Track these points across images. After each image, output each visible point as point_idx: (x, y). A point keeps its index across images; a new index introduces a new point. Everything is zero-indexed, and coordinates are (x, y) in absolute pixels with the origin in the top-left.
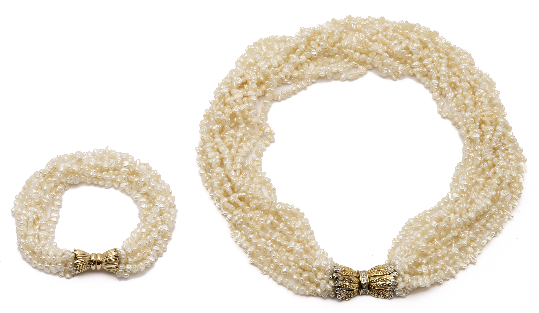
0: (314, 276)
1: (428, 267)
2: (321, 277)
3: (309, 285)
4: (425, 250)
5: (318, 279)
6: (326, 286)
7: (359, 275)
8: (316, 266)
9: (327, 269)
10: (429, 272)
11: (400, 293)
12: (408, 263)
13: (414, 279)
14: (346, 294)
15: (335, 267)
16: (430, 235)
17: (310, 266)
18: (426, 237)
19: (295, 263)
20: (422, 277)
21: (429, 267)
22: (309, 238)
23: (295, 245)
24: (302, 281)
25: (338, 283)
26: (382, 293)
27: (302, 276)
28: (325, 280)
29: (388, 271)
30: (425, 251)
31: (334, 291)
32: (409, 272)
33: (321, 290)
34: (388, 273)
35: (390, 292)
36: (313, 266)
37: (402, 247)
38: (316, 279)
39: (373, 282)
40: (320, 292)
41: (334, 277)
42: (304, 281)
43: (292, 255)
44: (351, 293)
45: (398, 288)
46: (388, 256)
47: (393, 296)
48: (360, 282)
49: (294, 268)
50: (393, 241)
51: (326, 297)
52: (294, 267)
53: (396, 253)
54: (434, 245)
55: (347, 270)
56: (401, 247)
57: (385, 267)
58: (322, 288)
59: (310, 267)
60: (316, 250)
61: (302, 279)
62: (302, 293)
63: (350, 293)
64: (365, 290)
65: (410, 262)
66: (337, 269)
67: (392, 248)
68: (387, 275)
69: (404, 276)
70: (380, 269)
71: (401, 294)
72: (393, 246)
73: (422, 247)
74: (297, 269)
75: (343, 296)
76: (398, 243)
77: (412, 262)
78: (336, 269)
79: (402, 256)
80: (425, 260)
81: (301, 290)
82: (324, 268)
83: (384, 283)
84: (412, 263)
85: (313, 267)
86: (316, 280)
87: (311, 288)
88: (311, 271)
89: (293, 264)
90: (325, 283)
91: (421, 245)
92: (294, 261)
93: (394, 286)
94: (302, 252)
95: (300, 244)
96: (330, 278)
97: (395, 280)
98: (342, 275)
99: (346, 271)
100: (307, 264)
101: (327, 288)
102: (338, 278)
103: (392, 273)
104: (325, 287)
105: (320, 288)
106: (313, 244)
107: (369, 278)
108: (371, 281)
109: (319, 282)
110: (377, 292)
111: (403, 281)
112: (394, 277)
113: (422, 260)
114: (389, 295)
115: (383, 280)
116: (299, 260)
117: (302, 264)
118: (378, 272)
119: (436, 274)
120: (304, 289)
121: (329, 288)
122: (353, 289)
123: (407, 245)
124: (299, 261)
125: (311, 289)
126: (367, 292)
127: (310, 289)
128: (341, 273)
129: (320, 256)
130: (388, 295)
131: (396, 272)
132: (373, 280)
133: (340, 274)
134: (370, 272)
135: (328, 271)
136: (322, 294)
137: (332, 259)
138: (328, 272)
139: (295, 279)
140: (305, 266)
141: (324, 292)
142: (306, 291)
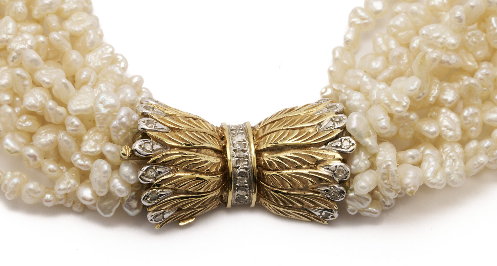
0: (73, 144)
1: (459, 114)
2: (94, 150)
3: (55, 174)
4: (453, 57)
5: (85, 155)
6: (109, 182)
7: (226, 143)
8: (78, 113)
9: (115, 123)
10: (464, 131)
11: (362, 207)
12: (388, 106)
13: (410, 160)
14: (179, 210)
15: (144, 115)
16: (472, 7)
17: (61, 109)
18: (458, 14)
19: (15, 95)
20: (437, 151)
21: (465, 118)
22: (65, 7)
23: (18, 32)
24: (31, 160)
25: (149, 173)
26: (300, 205)
27: (34, 142)
28: (108, 162)
29: (324, 131)
30: (453, 59)
31: (137, 198)
32: (394, 133)
33: (94, 193)
34: (323, 137)
35: (326, 203)
36: (70, 112)
37: (380, 40)
38: (78, 156)
39: (269, 170)
40: (91, 200)
41: (137, 153)
42: (38, 159)
43: (6, 68)
44: (194, 206)
45: (352, 190)
46: (330, 72)
47: (336, 215)
48: (225, 168)
49: (10, 114)
50: (350, 18)
51: (111, 214)
52: (9, 110)
53: (358, 59)
54: (486, 39)
55: (184, 127)
56: (375, 43)
57: (312, 116)
58: (97, 188)
59: (61, 114)
60: (85, 51)
61: (32, 151)
62: (29, 200)
63: (190, 205)
64: (244, 193)
65: (398, 103)
66: (148, 123)
67: (347, 42)
68: (319, 145)
69: (374, 151)
70: (297, 124)
71: (363, 210)
72: (350, 36)
73: (445, 48)
74: (20, 115)
75: (166, 216)
76: (366, 24)
77: (404, 104)
78: (142, 125)
79: (374, 76)
80: (452, 92)
81: (27, 192)
82: (105, 119)
83: (306, 172)
84: (404, 107)
85: (69, 114)
86: (78, 160)
87: (62, 186)
88: (62, 126)
89: (7, 98)
90: (106, 172)
91: (440, 40)
92: (12, 89)
93: (341, 183)
94: (34, 61)
95: (33, 27)
96: (123, 157)
97: (342, 164)
98: (165, 146)
99: (180, 130)
100: (51, 104)
101: (112, 189)
102: (150, 158)
103: (337, 137)
104: (107, 186)
105: (90, 185)
106: (77, 29)
107: (259, 153)
108: (265, 163)
109: (87, 166)
110: (283, 202)
111: (373, 166)
112: (341, 153)
113: (442, 90)
114: (324, 214)
115: (304, 163)
116: (25, 86)
117: (33, 102)
118: (289, 135)
119: (487, 143)
120: (39, 189)
121: (119, 190)
122: (202, 191)
123: (395, 36)
124: (25, 89)
125: (60, 190)
126: (250, 199)
127: (56, 188)
128: (159, 137)
129: (98, 71)
130: (321, 213)
131: (350, 135)
132: (270, 163)
133: (159, 141)
134: (264, 130)
135: (120, 130)
136: (99, 207)
137: (141, 81)
138: (117, 133)
139: (9, 151)
140: (43, 107)
141: (104, 198)
142: (44, 196)
